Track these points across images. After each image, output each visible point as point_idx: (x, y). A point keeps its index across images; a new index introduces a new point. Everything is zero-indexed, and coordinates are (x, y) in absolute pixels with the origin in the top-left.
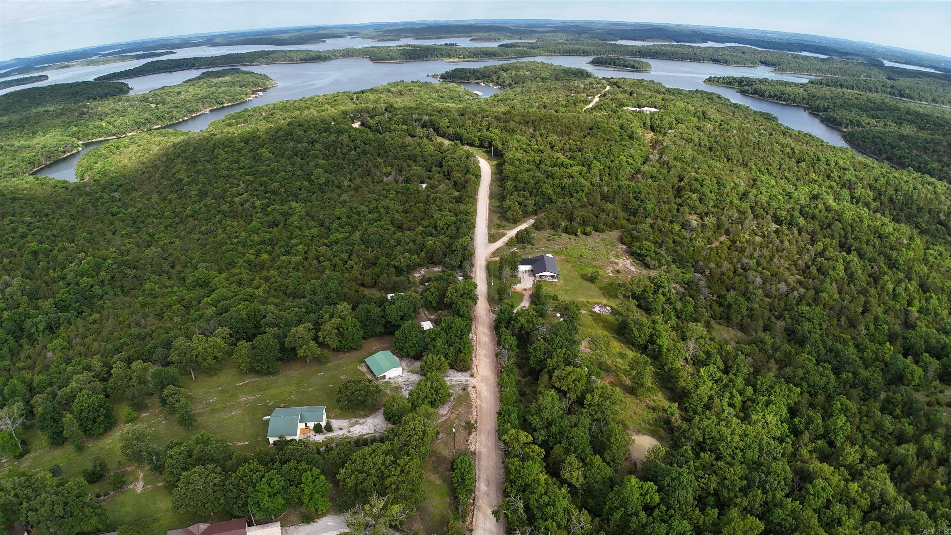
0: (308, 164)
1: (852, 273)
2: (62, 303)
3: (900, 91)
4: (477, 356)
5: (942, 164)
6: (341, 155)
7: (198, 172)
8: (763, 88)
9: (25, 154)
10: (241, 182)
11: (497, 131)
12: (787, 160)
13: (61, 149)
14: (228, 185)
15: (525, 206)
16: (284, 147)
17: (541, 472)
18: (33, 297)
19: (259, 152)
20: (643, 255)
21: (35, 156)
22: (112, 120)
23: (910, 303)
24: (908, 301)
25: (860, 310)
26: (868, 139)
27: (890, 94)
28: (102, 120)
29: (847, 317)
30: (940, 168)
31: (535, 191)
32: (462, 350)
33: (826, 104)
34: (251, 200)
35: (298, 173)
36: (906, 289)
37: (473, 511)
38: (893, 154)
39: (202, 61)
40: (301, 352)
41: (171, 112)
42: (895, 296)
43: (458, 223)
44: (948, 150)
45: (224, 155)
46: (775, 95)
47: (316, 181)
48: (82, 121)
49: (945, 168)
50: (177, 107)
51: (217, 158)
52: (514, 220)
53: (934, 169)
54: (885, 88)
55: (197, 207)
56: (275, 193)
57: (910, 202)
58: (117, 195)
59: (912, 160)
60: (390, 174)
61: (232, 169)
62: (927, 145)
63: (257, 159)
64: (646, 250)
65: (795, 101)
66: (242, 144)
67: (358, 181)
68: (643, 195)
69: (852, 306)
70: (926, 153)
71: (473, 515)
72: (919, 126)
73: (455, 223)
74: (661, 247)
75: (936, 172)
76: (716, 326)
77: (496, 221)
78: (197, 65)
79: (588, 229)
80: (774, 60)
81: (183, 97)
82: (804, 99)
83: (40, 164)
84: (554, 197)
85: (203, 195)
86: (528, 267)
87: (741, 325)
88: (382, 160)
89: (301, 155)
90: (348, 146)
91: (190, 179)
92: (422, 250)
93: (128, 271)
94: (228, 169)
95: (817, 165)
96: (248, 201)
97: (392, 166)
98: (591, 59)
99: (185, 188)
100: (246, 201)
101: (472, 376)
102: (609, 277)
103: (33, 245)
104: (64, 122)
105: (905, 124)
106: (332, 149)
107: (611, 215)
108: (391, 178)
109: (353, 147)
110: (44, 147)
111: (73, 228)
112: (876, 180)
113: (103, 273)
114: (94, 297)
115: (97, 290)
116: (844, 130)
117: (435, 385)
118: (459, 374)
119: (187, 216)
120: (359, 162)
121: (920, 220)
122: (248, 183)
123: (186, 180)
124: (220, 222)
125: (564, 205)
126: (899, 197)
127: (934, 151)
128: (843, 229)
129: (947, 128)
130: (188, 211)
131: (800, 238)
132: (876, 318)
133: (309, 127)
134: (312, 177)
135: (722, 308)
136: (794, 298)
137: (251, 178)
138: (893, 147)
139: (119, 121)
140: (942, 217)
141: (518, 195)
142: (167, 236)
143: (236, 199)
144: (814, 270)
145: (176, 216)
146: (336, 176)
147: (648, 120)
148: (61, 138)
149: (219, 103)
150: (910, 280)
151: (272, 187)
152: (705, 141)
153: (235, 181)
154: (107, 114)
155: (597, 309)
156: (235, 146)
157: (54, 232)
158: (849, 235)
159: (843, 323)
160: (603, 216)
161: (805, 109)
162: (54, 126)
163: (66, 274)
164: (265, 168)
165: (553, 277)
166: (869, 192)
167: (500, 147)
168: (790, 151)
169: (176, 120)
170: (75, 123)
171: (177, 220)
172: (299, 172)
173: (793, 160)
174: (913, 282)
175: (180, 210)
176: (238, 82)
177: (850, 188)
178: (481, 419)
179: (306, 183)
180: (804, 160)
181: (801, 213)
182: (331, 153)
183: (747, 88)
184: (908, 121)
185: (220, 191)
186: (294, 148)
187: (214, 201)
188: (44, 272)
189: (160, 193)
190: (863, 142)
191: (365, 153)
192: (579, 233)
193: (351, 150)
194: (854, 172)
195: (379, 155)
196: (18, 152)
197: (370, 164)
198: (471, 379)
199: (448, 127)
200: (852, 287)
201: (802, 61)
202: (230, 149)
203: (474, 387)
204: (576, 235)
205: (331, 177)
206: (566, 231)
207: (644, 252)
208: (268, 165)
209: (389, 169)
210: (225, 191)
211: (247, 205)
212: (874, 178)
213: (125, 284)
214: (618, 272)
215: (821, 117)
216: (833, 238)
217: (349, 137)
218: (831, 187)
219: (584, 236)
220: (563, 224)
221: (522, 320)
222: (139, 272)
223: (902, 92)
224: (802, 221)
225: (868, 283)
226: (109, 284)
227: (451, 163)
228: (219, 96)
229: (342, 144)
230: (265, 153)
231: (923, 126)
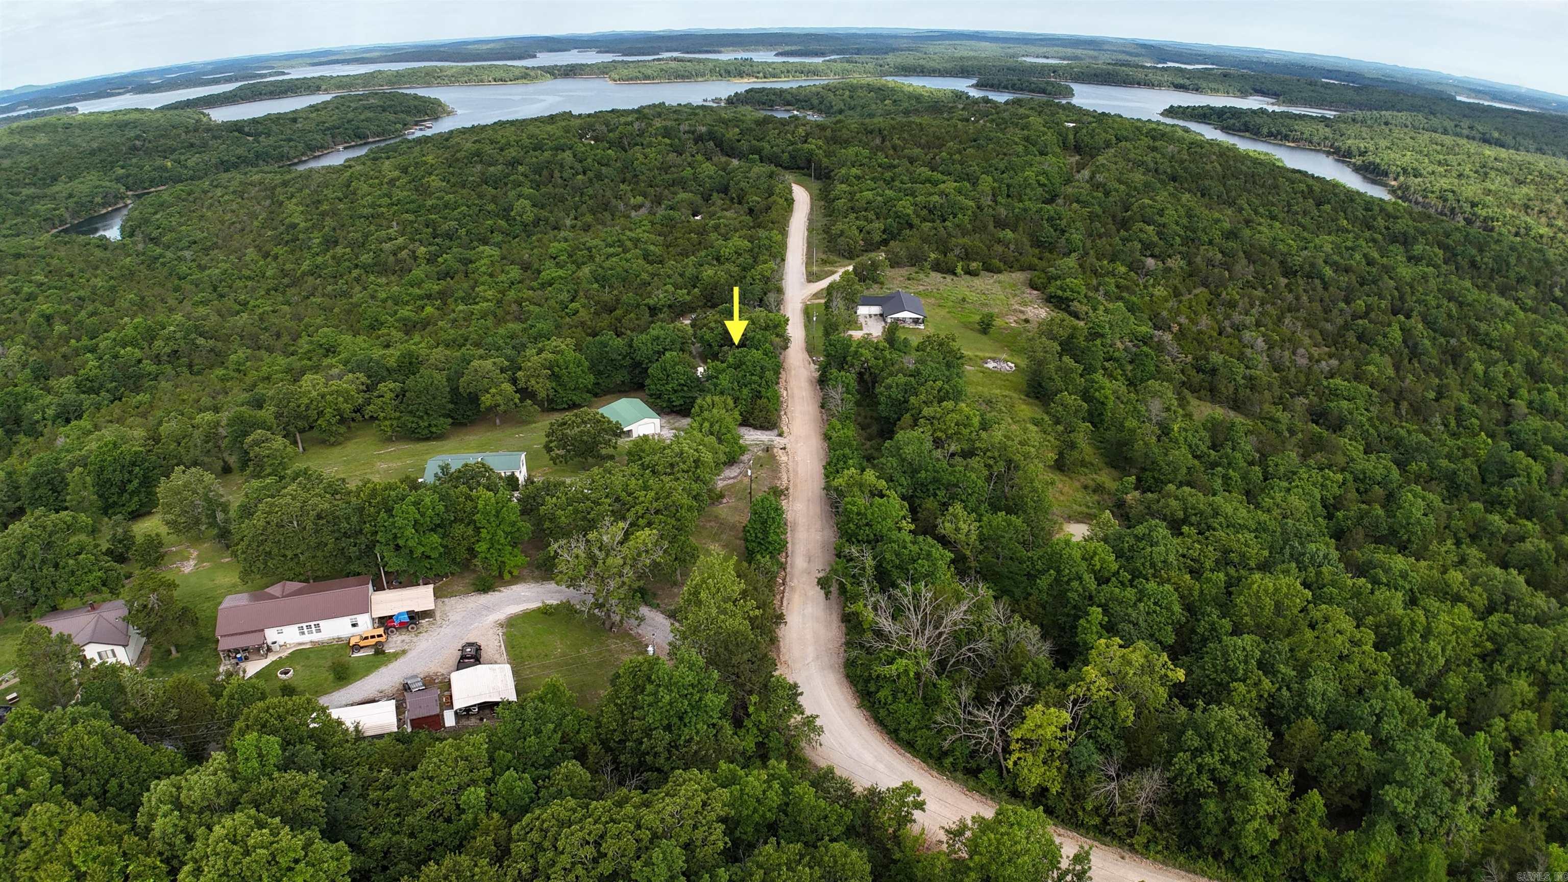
0: (505, 194)
1: (1416, 345)
2: (89, 384)
3: (1484, 134)
4: (789, 414)
5: (1555, 230)
6: (560, 181)
7: (324, 214)
8: (1258, 120)
9: (38, 207)
10: (394, 223)
11: (820, 142)
12: (1301, 200)
13: (98, 200)
14: (372, 228)
15: (869, 233)
16: (467, 171)
17: (904, 518)
18: (41, 375)
19: (424, 181)
20: (1067, 298)
21: (55, 209)
22: (182, 158)
23: (1512, 394)
24: (1509, 390)
25: (1432, 395)
26: (1433, 192)
27: (1468, 137)
28: (166, 158)
29: (1411, 405)
30: (1551, 235)
31: (884, 211)
32: (763, 393)
33: (1362, 145)
34: (411, 246)
35: (489, 209)
36: (1506, 374)
37: (783, 592)
38: (1474, 214)
39: (332, 82)
40: (486, 400)
41: (280, 147)
42: (1488, 382)
43: (756, 250)
44: (1564, 210)
45: (365, 188)
46: (1279, 133)
47: (518, 218)
48: (134, 161)
49: (1560, 235)
50: (290, 140)
51: (354, 194)
52: (850, 252)
53: (1541, 236)
54: (1458, 130)
55: (319, 259)
56: (449, 236)
57: (1504, 268)
58: (187, 254)
59: (1504, 224)
60: (641, 206)
61: (380, 206)
62: (1531, 203)
63: (423, 191)
64: (1072, 291)
65: (1311, 142)
66: (396, 173)
67: (589, 218)
68: (1064, 222)
69: (1419, 389)
70: (1528, 214)
71: (782, 598)
72: (1516, 180)
73: (751, 250)
74: (1097, 290)
75: (1544, 240)
76: (1194, 402)
77: (818, 255)
78: (323, 87)
79: (974, 265)
80: (1276, 88)
81: (299, 125)
82: (1326, 138)
83: (62, 222)
84: (916, 221)
85: (330, 243)
86: (876, 310)
87: (1235, 401)
88: (629, 188)
89: (495, 182)
90: (571, 168)
91: (309, 224)
92: (694, 287)
93: (201, 341)
94: (373, 205)
95: (1350, 209)
96: (405, 248)
97: (645, 195)
98: (974, 81)
99: (301, 236)
100: (401, 248)
101: (780, 435)
102: (1012, 328)
103: (48, 308)
104: (104, 160)
105: (1493, 174)
106: (545, 172)
107: (1012, 247)
108: (643, 211)
109: (581, 170)
110: (70, 196)
111: (113, 289)
112: (1448, 236)
113: (158, 343)
114: (142, 376)
115: (149, 366)
116: (1393, 183)
117: (716, 427)
118: (759, 432)
119: (304, 274)
120: (590, 191)
121: (1521, 294)
122: (404, 224)
123: (303, 225)
124: (358, 280)
125: (934, 231)
126: (1486, 260)
127: (1541, 212)
128: (1396, 289)
129: (1561, 182)
130: (305, 267)
131: (1326, 295)
132: (1459, 409)
133: (509, 144)
134: (512, 214)
135: (1201, 376)
136: (1322, 372)
137: (411, 217)
138: (1474, 205)
139: (194, 159)
140: (1557, 292)
141: (857, 218)
142: (269, 302)
143: (387, 246)
144: (1351, 338)
145: (286, 276)
146: (551, 212)
147: (1071, 137)
148: (98, 183)
149: (359, 137)
150: (1511, 362)
151: (445, 227)
152: (1166, 166)
153: (385, 223)
154: (175, 150)
155: (991, 365)
156: (384, 177)
157: (82, 293)
158: (1408, 297)
159: (1404, 413)
160: (999, 249)
161: (1328, 154)
162: (87, 168)
163: (97, 345)
164: (434, 201)
165: (916, 321)
166: (1436, 250)
167: (825, 162)
168: (1305, 189)
169: (289, 159)
170: (121, 163)
171: (286, 281)
172: (491, 207)
173: (1311, 200)
174: (1517, 365)
175: (292, 266)
176: (391, 106)
177: (1405, 243)
178: (795, 486)
179: (502, 223)
180: (1329, 203)
181: (1326, 262)
182: (543, 178)
183: (1232, 121)
184: (1497, 170)
185: (359, 235)
186: (483, 174)
187: (348, 250)
188: (62, 342)
189: (259, 248)
190: (1425, 197)
191: (599, 177)
192: (959, 270)
193: (578, 174)
194: (1410, 223)
195: (623, 182)
196: (27, 204)
197: (609, 193)
198: (778, 439)
199: (739, 141)
200: (1417, 365)
201: (1322, 90)
202: (377, 181)
203: (784, 448)
204: (955, 274)
205: (544, 213)
206: (937, 267)
207: (1068, 294)
208: (438, 198)
209: (640, 199)
210: (366, 236)
211: (404, 254)
212: (1445, 232)
213: (196, 361)
214: (1027, 321)
215: (1354, 164)
216: (1381, 297)
217: (575, 156)
218: (1374, 241)
219: (968, 277)
220: (933, 256)
221: (866, 353)
222: (220, 344)
223: (1488, 136)
224: (1328, 272)
225: (1441, 362)
226: (169, 362)
227: (742, 184)
228: (361, 125)
229: (562, 166)
230: (435, 182)
231: (1522, 178)
